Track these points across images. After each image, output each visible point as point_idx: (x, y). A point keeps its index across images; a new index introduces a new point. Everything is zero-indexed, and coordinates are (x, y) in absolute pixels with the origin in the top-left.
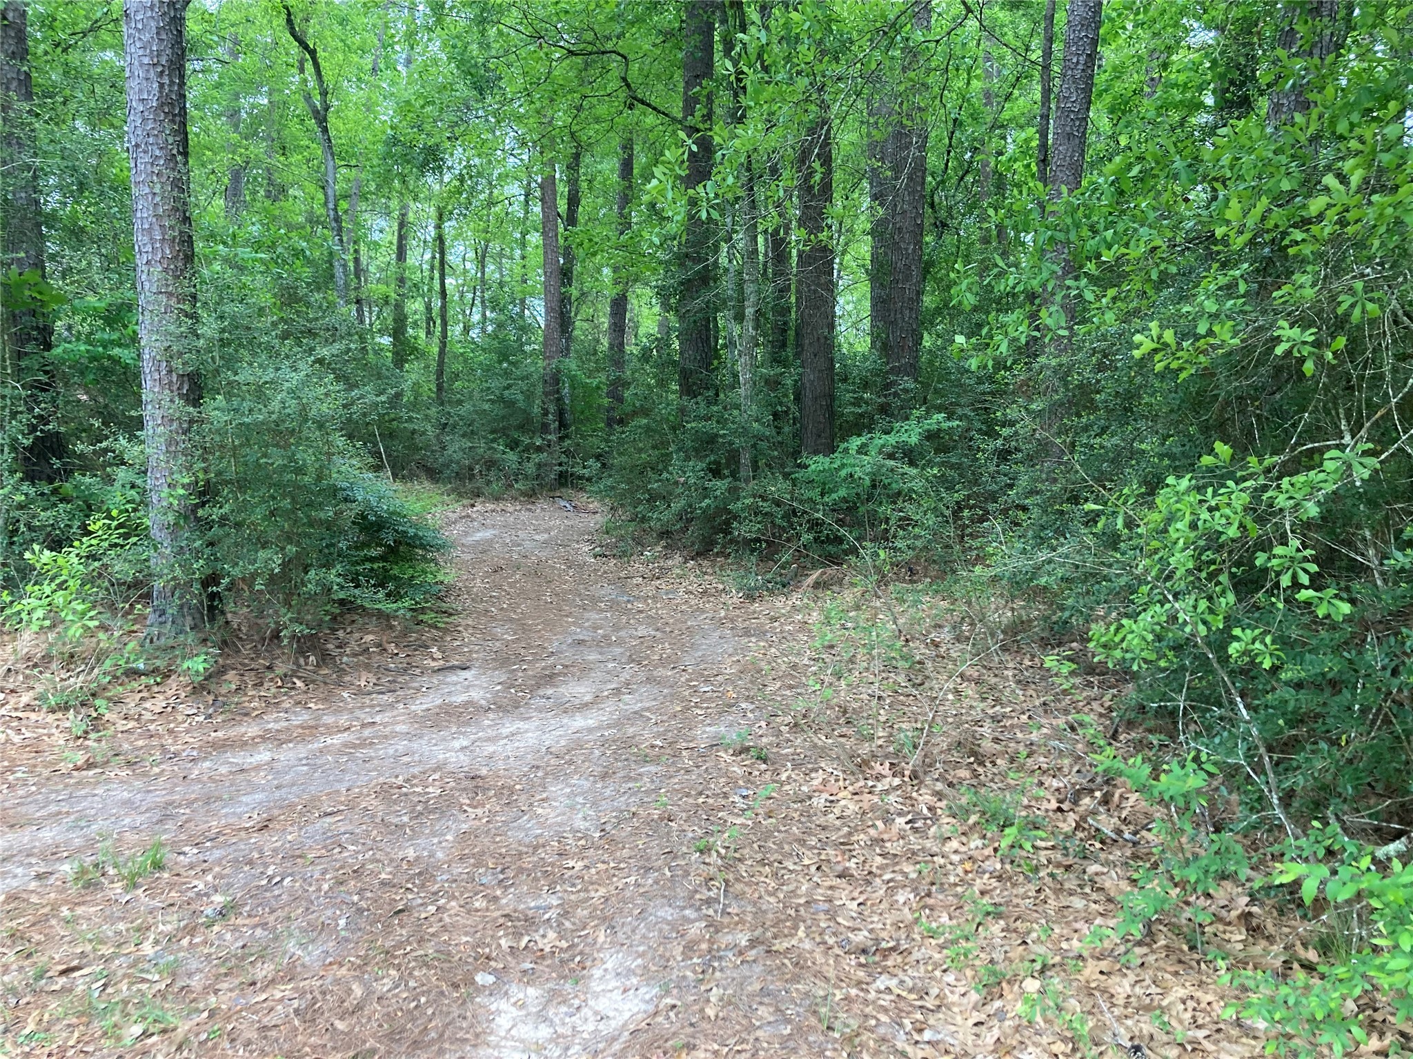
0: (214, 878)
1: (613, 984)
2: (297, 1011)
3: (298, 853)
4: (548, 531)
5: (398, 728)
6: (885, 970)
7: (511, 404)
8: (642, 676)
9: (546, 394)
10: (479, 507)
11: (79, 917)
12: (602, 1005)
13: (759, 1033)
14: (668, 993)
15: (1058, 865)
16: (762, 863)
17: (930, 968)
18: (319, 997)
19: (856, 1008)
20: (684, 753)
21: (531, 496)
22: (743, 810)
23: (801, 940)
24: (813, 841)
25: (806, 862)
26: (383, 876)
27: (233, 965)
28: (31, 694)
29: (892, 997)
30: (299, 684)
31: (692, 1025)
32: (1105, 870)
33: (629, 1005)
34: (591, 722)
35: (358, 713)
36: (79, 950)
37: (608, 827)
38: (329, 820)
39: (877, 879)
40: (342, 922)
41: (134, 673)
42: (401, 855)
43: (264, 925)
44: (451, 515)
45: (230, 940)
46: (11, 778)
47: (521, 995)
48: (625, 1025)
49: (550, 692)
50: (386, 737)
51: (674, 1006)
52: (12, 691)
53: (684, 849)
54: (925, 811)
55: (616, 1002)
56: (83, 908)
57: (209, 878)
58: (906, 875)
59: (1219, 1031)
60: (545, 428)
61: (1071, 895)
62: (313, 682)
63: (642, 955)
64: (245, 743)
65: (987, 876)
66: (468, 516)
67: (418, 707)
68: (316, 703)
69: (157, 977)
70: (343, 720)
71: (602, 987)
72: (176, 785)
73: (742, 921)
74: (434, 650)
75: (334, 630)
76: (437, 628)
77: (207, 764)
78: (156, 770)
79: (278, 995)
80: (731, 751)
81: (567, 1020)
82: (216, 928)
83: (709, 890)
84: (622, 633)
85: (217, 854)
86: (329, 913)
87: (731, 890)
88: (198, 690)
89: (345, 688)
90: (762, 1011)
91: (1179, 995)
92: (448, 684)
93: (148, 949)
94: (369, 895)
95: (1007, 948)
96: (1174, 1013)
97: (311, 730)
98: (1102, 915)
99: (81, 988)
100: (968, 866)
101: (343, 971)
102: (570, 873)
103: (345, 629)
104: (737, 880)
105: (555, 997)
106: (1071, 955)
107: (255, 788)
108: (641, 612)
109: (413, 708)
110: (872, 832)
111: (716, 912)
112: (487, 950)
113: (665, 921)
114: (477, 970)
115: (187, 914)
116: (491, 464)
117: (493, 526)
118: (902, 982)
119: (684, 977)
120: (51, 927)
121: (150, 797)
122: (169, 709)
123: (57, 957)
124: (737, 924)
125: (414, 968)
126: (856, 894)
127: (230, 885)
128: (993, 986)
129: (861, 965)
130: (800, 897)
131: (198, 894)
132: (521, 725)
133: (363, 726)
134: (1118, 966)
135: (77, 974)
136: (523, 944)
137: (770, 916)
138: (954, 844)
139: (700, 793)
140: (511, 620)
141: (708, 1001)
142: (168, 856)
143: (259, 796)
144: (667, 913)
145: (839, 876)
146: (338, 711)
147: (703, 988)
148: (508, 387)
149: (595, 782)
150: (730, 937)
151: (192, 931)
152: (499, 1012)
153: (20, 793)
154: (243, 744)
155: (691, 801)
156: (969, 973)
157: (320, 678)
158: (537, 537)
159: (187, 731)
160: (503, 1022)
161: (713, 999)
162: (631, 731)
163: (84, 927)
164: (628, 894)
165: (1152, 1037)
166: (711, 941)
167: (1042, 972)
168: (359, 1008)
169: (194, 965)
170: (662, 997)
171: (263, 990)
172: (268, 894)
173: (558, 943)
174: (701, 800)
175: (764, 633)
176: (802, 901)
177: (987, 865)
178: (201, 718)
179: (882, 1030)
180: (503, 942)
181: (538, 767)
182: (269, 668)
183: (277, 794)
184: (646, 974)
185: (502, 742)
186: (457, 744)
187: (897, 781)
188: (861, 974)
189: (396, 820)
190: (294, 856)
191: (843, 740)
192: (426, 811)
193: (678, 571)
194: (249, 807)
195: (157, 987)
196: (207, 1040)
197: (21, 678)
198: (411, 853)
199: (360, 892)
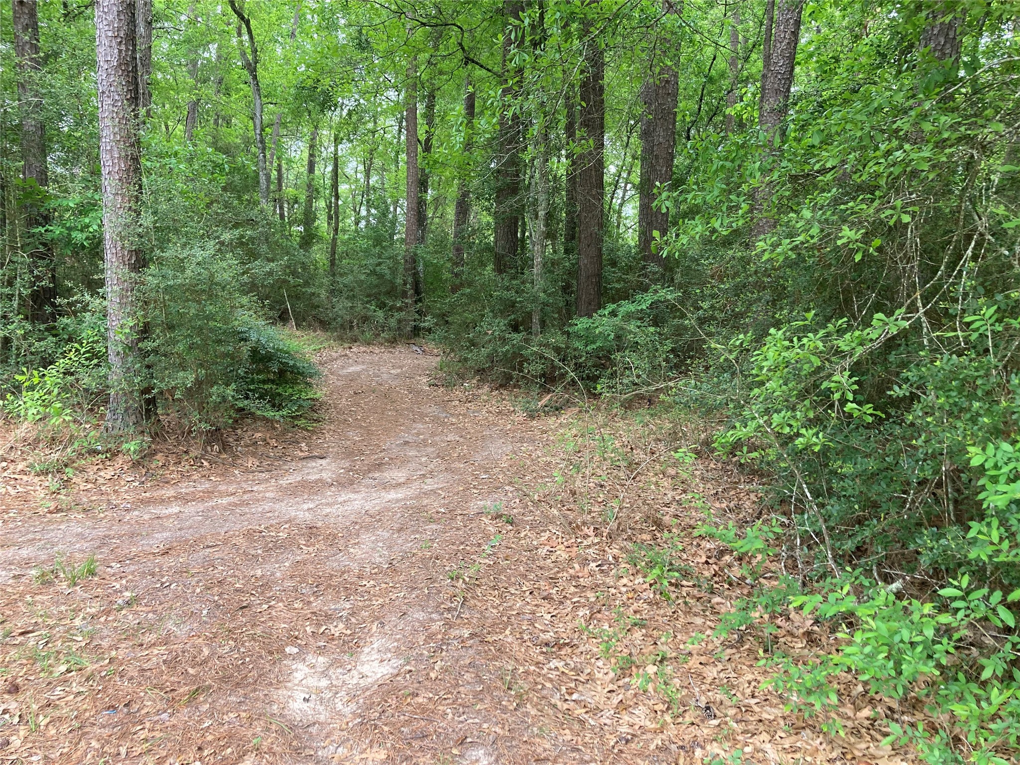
0: (127, 582)
1: (376, 656)
2: (165, 662)
3: (185, 570)
4: (401, 367)
5: (267, 495)
6: (559, 657)
7: (381, 276)
8: (443, 467)
9: (406, 270)
10: (354, 349)
11: (36, 602)
12: (365, 669)
13: (461, 689)
14: (408, 663)
15: (694, 597)
16: (494, 588)
17: (588, 657)
18: (181, 654)
19: (531, 678)
20: (458, 517)
21: (393, 342)
22: (489, 555)
23: (507, 637)
24: (532, 576)
25: (525, 589)
26: (237, 585)
27: (129, 634)
28: (24, 463)
29: (558, 673)
30: (206, 463)
31: (419, 682)
32: (724, 601)
33: (382, 669)
34: (400, 495)
35: (244, 485)
36: (34, 621)
37: (394, 562)
38: (208, 550)
39: (568, 601)
40: (205, 612)
41: (95, 452)
42: (252, 573)
43: (154, 612)
44: (333, 354)
45: (132, 620)
46: (6, 516)
47: (314, 661)
48: (378, 680)
49: (377, 475)
50: (258, 500)
51: (411, 671)
52: (12, 461)
53: (441, 577)
54: (611, 559)
55: (375, 667)
56: (40, 596)
57: (124, 582)
58: (587, 599)
59: (766, 700)
60: (404, 294)
61: (696, 615)
62: (215, 463)
63: (398, 640)
64: (163, 501)
65: (642, 601)
66: (346, 355)
67: (283, 482)
68: (215, 477)
69: (80, 639)
70: (231, 489)
71: (368, 658)
72: (113, 525)
73: (469, 623)
74: (303, 445)
75: (234, 429)
76: (308, 431)
77: (136, 513)
78: (102, 515)
79: (156, 652)
80: (490, 517)
81: (341, 677)
82: (123, 612)
83: (452, 602)
84: (437, 439)
85: (132, 568)
86: (197, 606)
87: (467, 603)
88: (136, 465)
89: (236, 468)
90: (467, 676)
91: (747, 679)
92: (309, 468)
93: (78, 622)
94: (226, 596)
95: (642, 647)
96: (741, 689)
97: (209, 494)
98: (711, 628)
99: (32, 643)
100: (630, 595)
101: (200, 640)
102: (361, 589)
103: (242, 429)
104: (473, 598)
105: (336, 663)
106: (683, 652)
107: (164, 529)
108: (453, 424)
109: (281, 482)
110: (571, 571)
111: (453, 616)
112: (297, 633)
113: (418, 620)
114: (287, 645)
115: (106, 603)
116: (365, 319)
117: (363, 362)
118: (566, 664)
119: (422, 654)
120: (18, 607)
121: (94, 532)
122: (116, 477)
123: (19, 625)
124: (465, 624)
125: (245, 641)
126: (551, 610)
127: (136, 587)
128: (626, 668)
129: (543, 653)
130: (514, 610)
131: (115, 591)
132: (352, 496)
133: (244, 493)
134: (713, 660)
135: (30, 635)
136: (321, 630)
137: (490, 621)
138: (624, 581)
139: (462, 543)
140: (361, 427)
141: (434, 668)
142: (100, 569)
143: (168, 534)
144: (421, 615)
145: (544, 599)
146: (230, 483)
147: (432, 661)
148: (379, 264)
149: (393, 534)
150: (458, 632)
151: (108, 613)
152: (297, 670)
153: (11, 526)
154: (162, 501)
155: (455, 547)
156: (613, 660)
157: (220, 460)
158: (392, 372)
159: (126, 492)
160: (298, 676)
161: (436, 668)
162: (425, 502)
163: (39, 608)
164: (397, 603)
165: (721, 703)
166: (445, 634)
167: (661, 662)
168: (205, 662)
169: (105, 632)
170: (404, 665)
171: (146, 649)
172: (160, 593)
173: (344, 631)
174: (462, 547)
175: (534, 441)
176: (514, 613)
177: (644, 595)
178: (137, 484)
179: (545, 692)
180: (308, 629)
181: (356, 523)
182: (186, 452)
183: (179, 533)
184: (397, 652)
185: (336, 506)
186: (306, 507)
187: (596, 540)
188: (541, 658)
189: (253, 552)
190: (182, 571)
191: (568, 512)
192: (275, 547)
193: (485, 397)
194: (159, 540)
195: (79, 645)
196: (105, 676)
197: (19, 453)
198: (259, 573)
199: (220, 595)
